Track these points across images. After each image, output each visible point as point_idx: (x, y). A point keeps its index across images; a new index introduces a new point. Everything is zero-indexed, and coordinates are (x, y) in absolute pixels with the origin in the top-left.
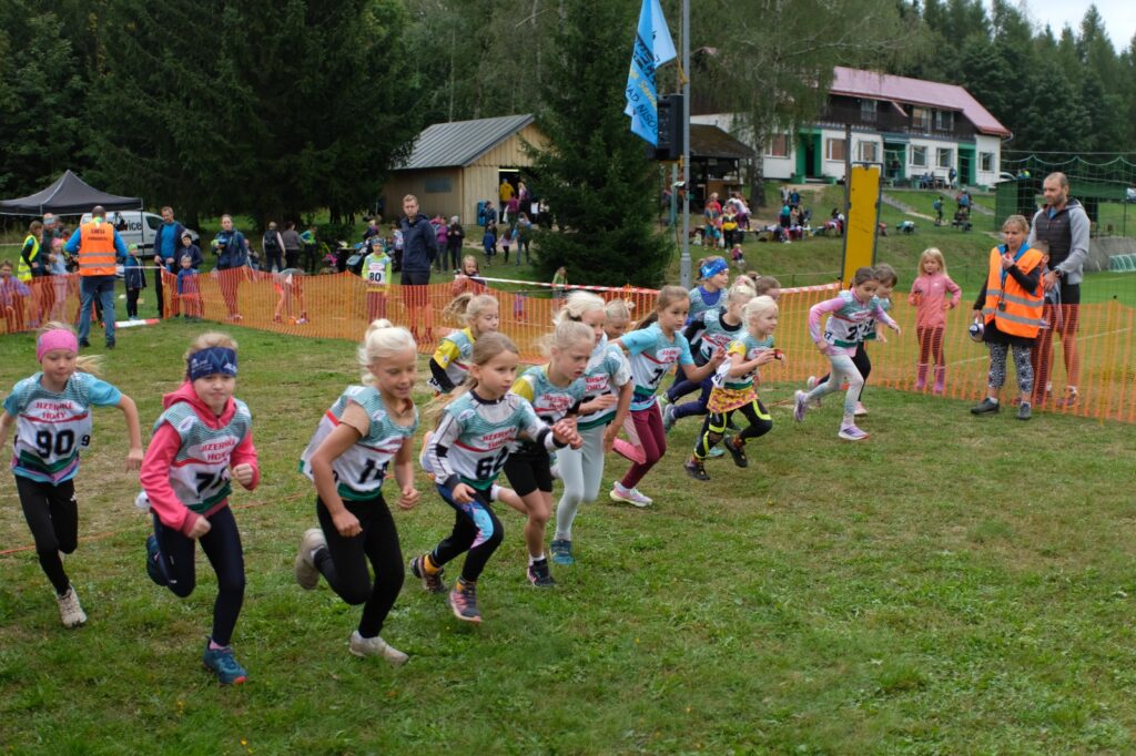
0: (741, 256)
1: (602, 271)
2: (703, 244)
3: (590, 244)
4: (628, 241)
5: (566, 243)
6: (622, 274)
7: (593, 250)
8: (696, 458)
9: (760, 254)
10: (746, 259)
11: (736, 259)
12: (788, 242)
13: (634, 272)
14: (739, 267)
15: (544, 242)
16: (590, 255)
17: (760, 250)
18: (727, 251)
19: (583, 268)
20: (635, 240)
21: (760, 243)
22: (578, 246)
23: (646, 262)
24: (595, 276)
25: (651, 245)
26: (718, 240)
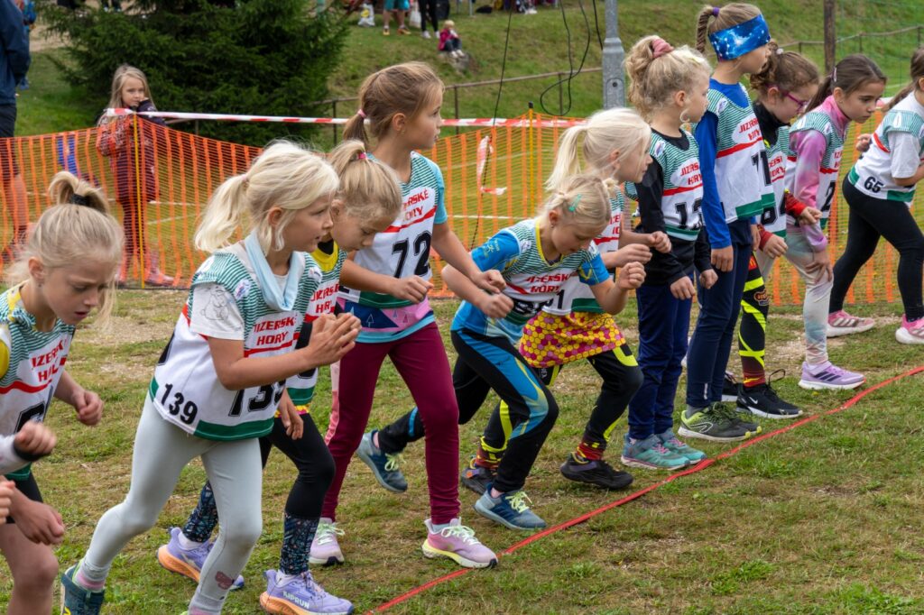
0: (456, 43)
1: (214, 86)
2: (379, 23)
3: (186, 32)
4: (263, 25)
5: (142, 35)
6: (255, 89)
7: (196, 46)
8: (485, 454)
9: (486, 36)
10: (464, 48)
11: (446, 49)
12: (532, 11)
13: (277, 85)
14: (455, 65)
15: (95, 34)
16: (191, 56)
17: (485, 30)
18: (427, 34)
19: (177, 83)
20: (277, 23)
21: (480, 16)
22: (164, 39)
23: (296, 64)
24: (202, 96)
25: (306, 29)
26: (407, 15)
